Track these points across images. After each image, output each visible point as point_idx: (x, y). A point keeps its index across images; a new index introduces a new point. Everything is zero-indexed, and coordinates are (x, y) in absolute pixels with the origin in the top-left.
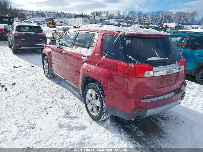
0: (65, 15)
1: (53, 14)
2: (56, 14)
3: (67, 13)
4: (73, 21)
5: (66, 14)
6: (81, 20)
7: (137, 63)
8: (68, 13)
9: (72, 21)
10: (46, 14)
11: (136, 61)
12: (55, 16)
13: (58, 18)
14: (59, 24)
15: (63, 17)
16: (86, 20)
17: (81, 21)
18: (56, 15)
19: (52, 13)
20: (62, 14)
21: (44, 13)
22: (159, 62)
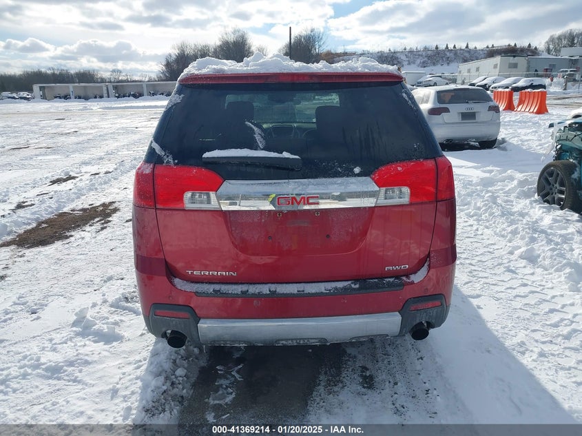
0: (456, 54)
1: (422, 56)
2: (429, 53)
3: (464, 47)
4: (473, 70)
5: (462, 52)
6: (497, 65)
7: (168, 162)
8: (467, 47)
9: (469, 71)
10: (403, 57)
11: (168, 156)
12: (426, 59)
13: (434, 64)
14: (427, 83)
15: (449, 61)
16: (513, 62)
17: (495, 66)
18: (429, 57)
19: (420, 53)
20: (448, 54)
21: (398, 54)
22: (247, 165)
